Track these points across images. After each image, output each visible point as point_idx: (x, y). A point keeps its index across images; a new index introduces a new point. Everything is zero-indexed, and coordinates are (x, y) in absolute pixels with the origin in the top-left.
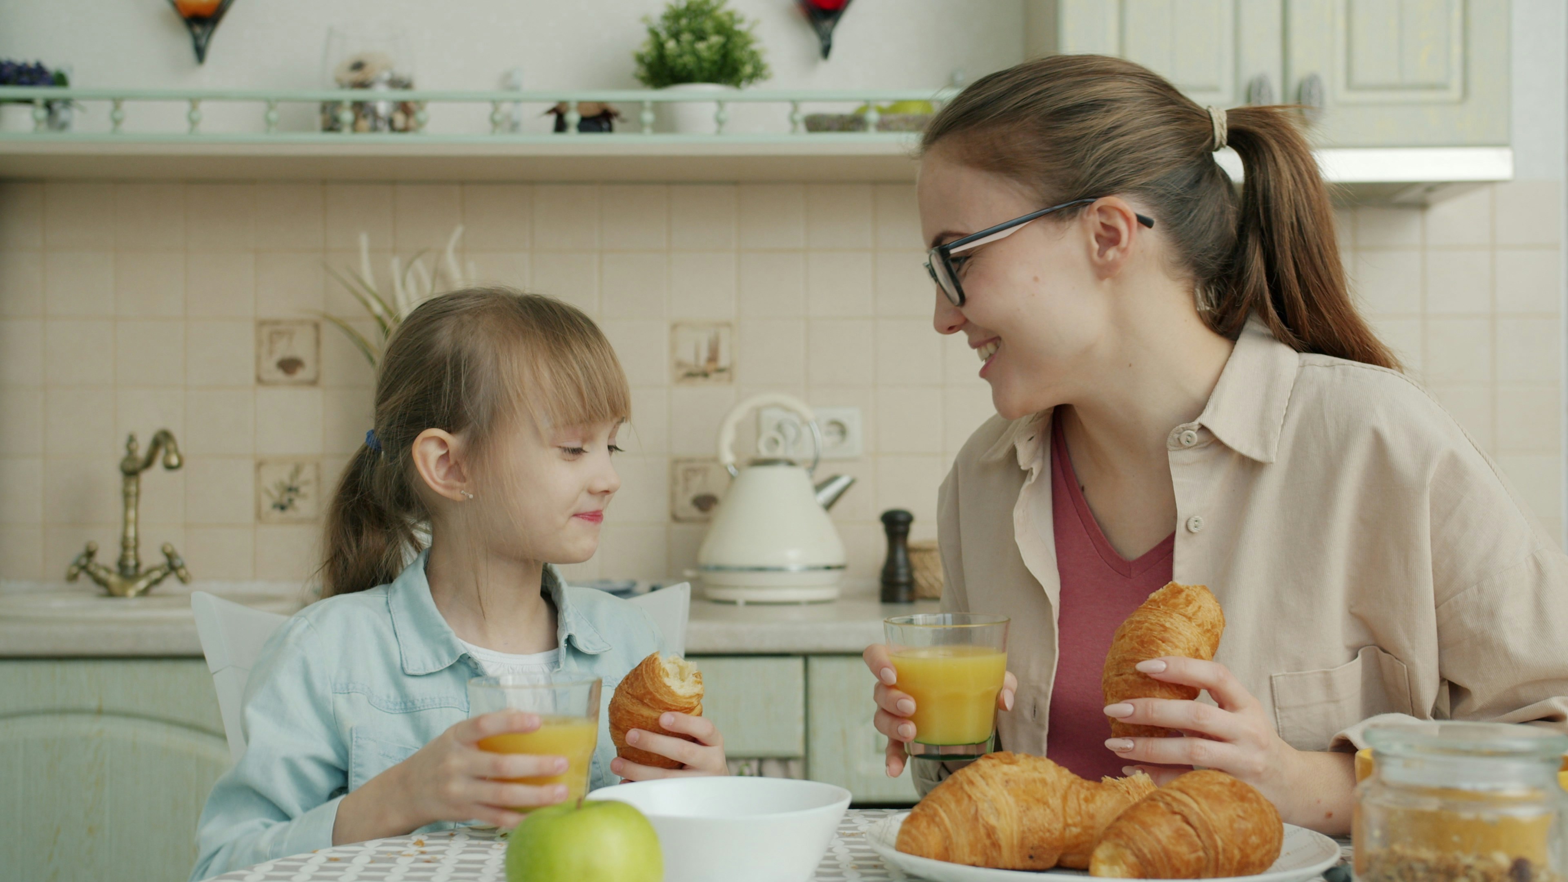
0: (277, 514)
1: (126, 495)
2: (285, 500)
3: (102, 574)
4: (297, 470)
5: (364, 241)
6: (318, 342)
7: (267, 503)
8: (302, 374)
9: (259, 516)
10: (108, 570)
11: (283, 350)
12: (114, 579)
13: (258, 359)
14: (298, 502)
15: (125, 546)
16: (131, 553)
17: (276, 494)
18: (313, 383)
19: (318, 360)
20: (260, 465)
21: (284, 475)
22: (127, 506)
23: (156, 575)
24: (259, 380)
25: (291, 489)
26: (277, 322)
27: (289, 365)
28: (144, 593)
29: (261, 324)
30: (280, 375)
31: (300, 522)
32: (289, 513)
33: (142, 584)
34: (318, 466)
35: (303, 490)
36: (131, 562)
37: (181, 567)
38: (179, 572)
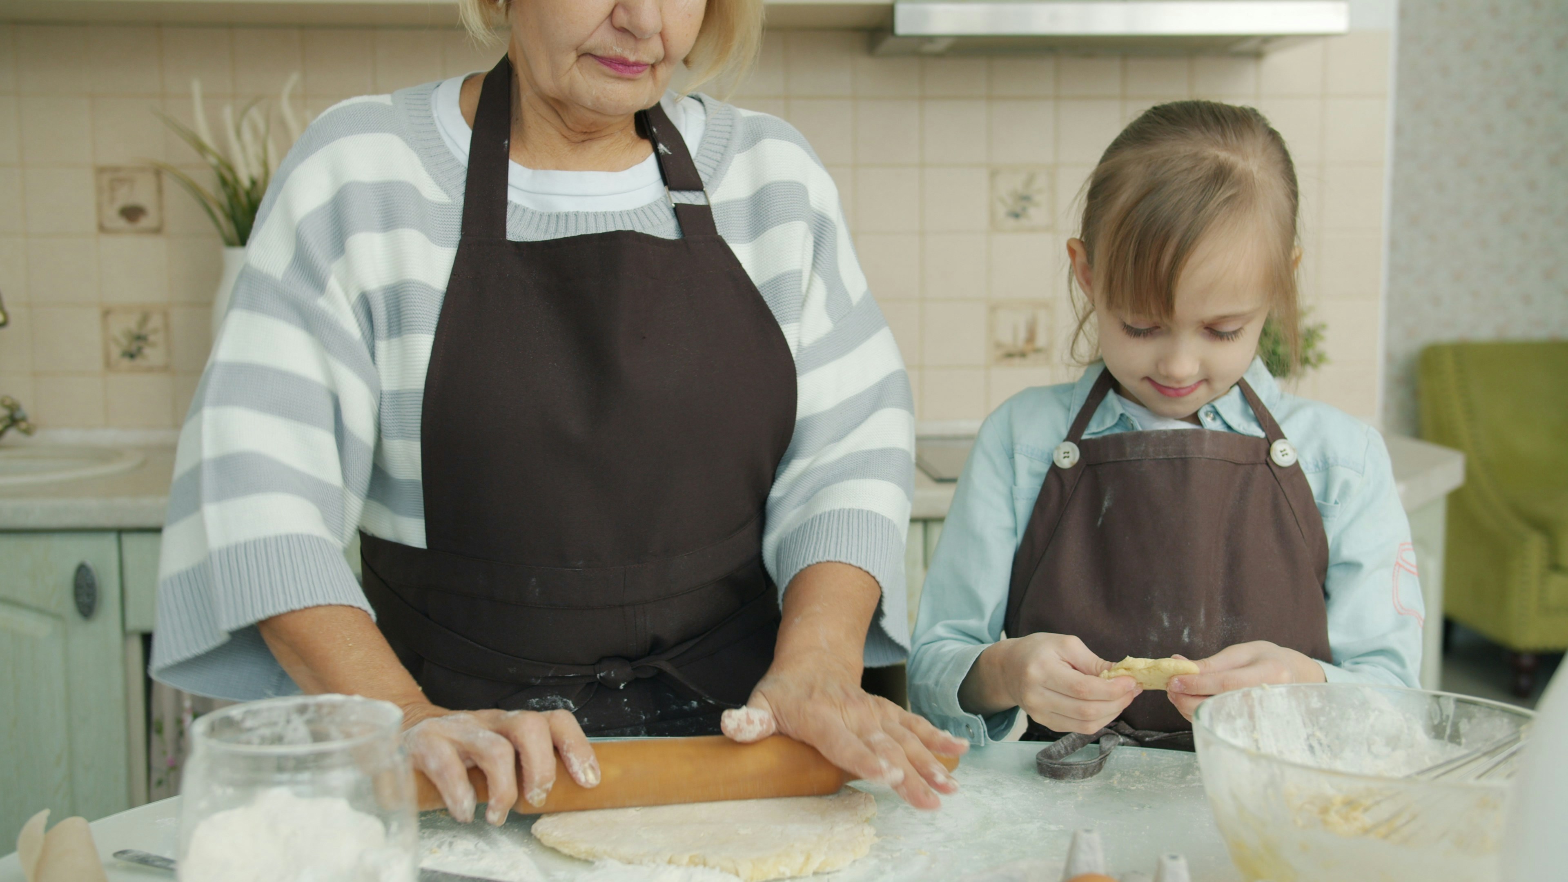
0: (126, 363)
2: (134, 347)
4: (145, 319)
5: (196, 87)
6: (160, 190)
7: (116, 352)
8: (145, 222)
9: (108, 364)
11: (124, 197)
13: (100, 207)
14: (147, 351)
17: (124, 342)
18: (157, 231)
19: (161, 208)
20: (106, 313)
21: (131, 323)
24: (102, 229)
25: (140, 338)
26: (116, 169)
27: (132, 213)
29: (101, 171)
30: (122, 223)
31: (150, 370)
32: (139, 362)
34: (166, 315)
35: (152, 338)
37: (24, 419)
38: (23, 425)
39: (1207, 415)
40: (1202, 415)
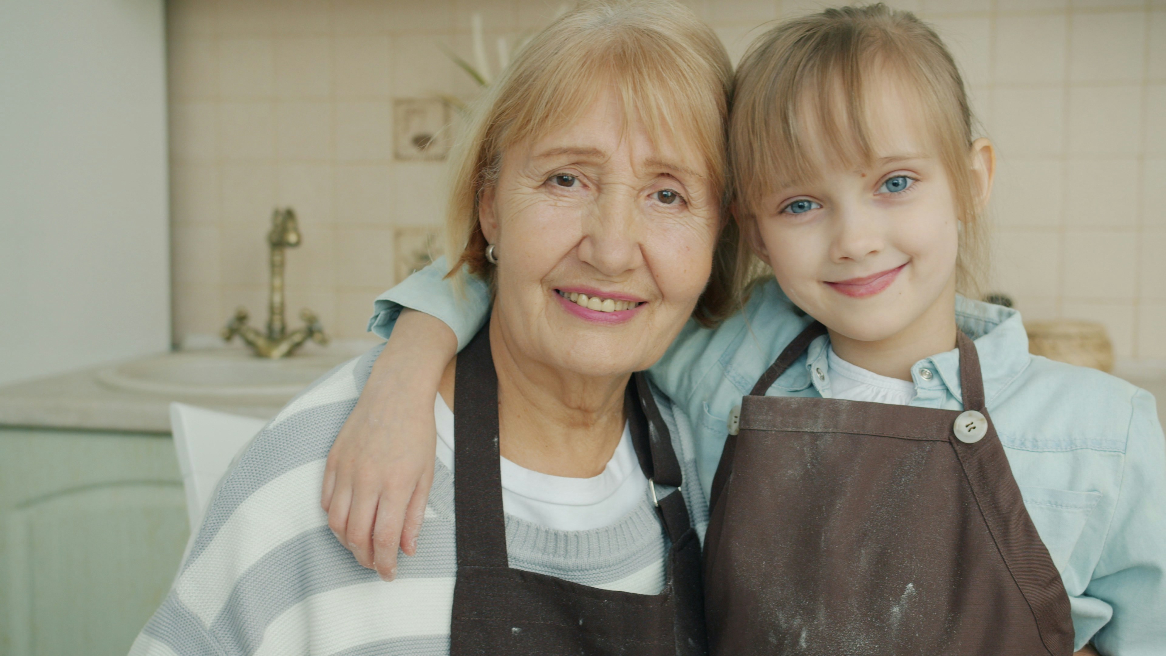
1: (273, 265)
3: (251, 336)
4: (431, 239)
5: (477, 22)
6: (447, 120)
7: (404, 268)
8: (435, 150)
10: (257, 333)
11: (416, 128)
12: (261, 342)
13: (395, 136)
15: (272, 310)
16: (277, 318)
17: (411, 260)
18: (443, 158)
19: (447, 136)
20: (398, 234)
21: (418, 245)
22: (273, 273)
23: (297, 338)
24: (398, 157)
26: (411, 101)
27: (422, 141)
28: (290, 354)
29: (398, 102)
30: (414, 151)
33: (284, 347)
36: (277, 325)
37: (320, 331)
38: (317, 336)
39: (922, 372)
40: (915, 371)
